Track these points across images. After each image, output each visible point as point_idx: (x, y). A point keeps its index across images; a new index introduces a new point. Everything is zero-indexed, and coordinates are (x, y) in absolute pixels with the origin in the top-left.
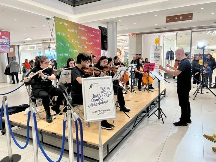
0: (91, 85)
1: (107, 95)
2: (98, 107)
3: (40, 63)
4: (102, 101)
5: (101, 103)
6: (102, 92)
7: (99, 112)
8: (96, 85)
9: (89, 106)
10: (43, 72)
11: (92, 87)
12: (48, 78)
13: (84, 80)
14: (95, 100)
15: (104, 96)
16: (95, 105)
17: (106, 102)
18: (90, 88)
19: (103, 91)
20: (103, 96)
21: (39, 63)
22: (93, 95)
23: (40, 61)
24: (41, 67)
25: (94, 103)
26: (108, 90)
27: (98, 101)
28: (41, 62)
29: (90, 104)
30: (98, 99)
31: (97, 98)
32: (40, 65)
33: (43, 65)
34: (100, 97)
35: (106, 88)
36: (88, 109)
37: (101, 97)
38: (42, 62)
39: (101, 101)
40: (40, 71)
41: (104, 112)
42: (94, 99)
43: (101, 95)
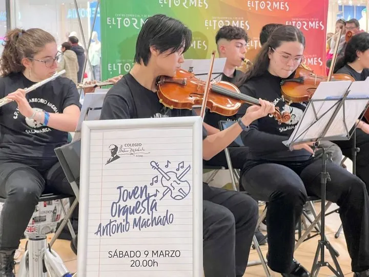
0: (116, 149)
1: (175, 193)
2: (133, 239)
3: (24, 61)
4: (150, 217)
5: (145, 224)
6: (155, 180)
7: (135, 259)
8: (136, 148)
9: (101, 230)
10: (29, 96)
11: (118, 157)
12: (46, 121)
13: (91, 129)
14: (126, 211)
15: (160, 195)
16: (121, 228)
17: (166, 220)
18: (109, 162)
19: (160, 177)
20: (155, 195)
21: (18, 61)
22: (120, 188)
23: (21, 50)
24: (27, 74)
25: (120, 219)
26: (179, 173)
27: (136, 216)
28: (27, 56)
29: (104, 225)
30: (136, 208)
31: (132, 203)
32: (24, 68)
33: (33, 70)
34: (144, 197)
35: (173, 166)
36: (94, 239)
37: (148, 199)
38: (30, 54)
39: (145, 216)
40: (19, 95)
41: (155, 258)
42: (122, 204)
43: (151, 191)
